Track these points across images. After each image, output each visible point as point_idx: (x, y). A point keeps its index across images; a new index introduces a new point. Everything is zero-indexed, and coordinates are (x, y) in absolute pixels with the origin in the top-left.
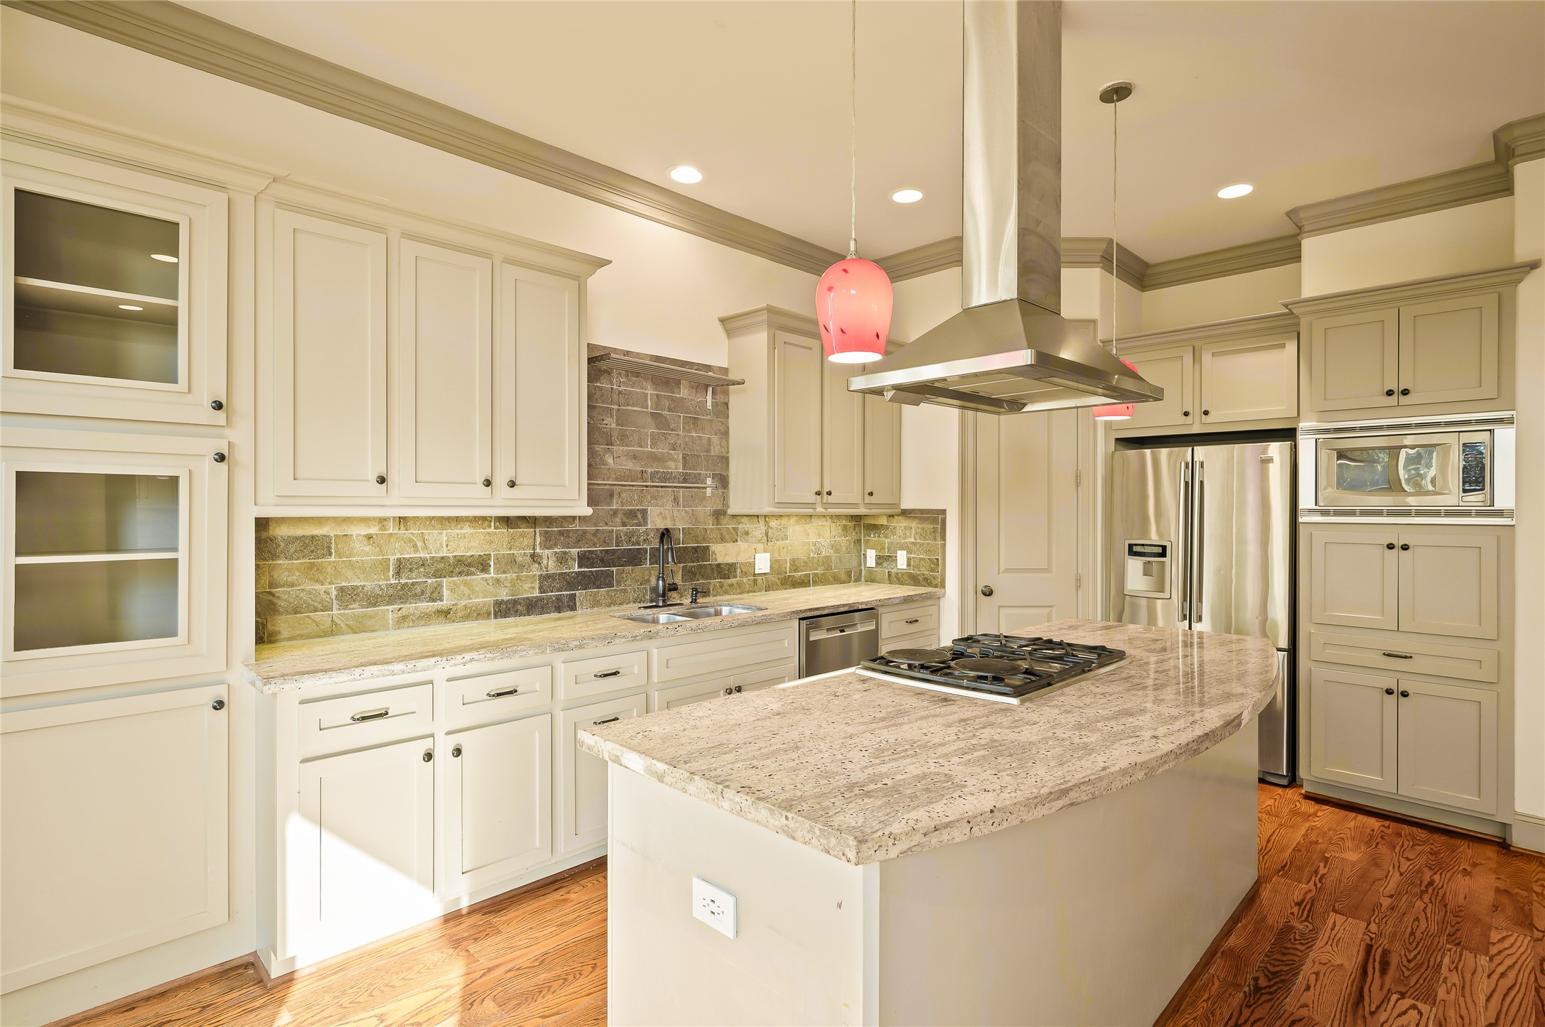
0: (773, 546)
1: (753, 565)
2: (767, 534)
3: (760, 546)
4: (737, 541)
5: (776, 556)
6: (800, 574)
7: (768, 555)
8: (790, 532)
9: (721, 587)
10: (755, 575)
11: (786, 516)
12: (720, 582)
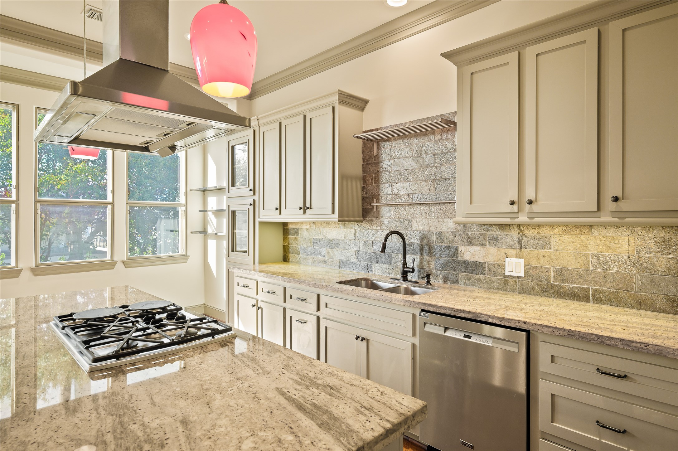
0: (529, 253)
1: (503, 267)
2: (520, 242)
3: (512, 252)
4: (485, 245)
5: (534, 262)
6: (571, 285)
7: (522, 261)
8: (554, 241)
9: (469, 279)
10: (505, 276)
11: (547, 225)
12: (468, 275)
